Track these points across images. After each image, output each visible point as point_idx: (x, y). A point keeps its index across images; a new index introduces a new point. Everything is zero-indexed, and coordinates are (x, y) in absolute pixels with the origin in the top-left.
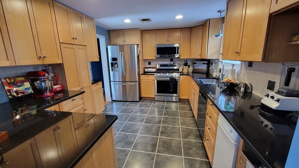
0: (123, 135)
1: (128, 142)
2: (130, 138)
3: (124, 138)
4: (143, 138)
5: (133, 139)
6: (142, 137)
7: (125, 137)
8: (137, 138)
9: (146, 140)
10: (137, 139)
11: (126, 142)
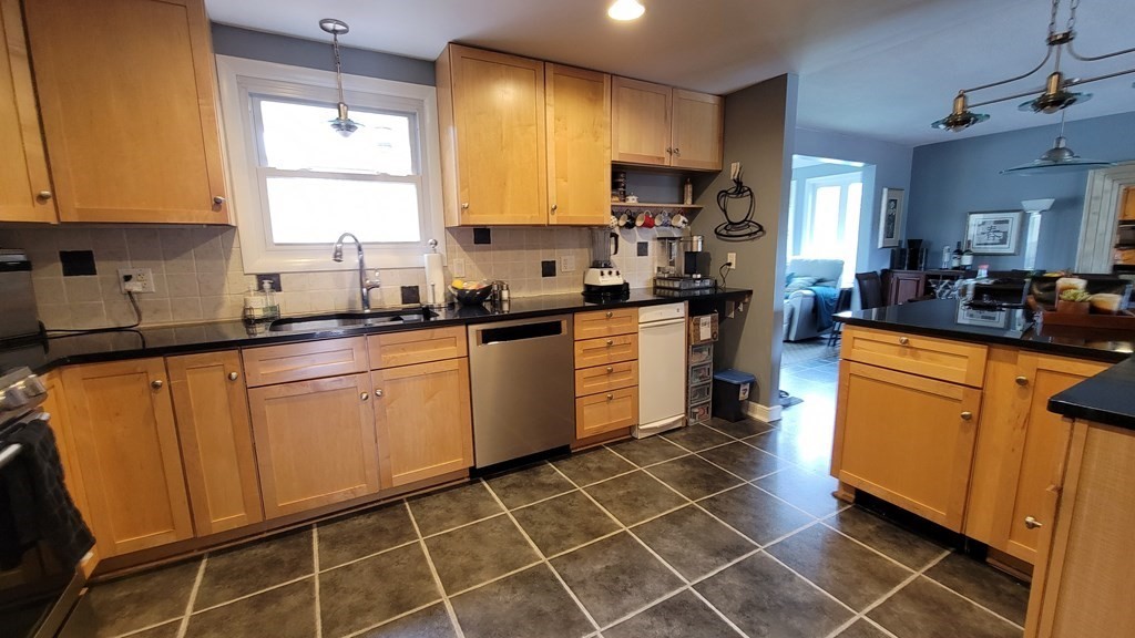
0: (762, 628)
1: (756, 582)
2: (738, 594)
3: (763, 610)
4: (683, 561)
5: (729, 580)
6: (680, 564)
7: (758, 616)
8: (705, 573)
9: (680, 548)
10: (712, 570)
11: (765, 584)
